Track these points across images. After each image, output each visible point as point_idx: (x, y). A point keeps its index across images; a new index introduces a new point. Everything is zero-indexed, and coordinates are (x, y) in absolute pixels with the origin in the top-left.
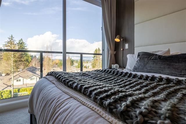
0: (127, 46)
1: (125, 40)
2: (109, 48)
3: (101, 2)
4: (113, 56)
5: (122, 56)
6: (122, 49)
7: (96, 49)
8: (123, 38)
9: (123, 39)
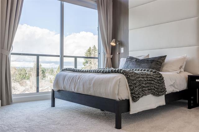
0: (122, 50)
1: (121, 44)
2: (105, 52)
3: (96, 5)
4: (109, 60)
5: (118, 60)
6: (118, 53)
7: (90, 48)
8: (119, 41)
9: (119, 43)
